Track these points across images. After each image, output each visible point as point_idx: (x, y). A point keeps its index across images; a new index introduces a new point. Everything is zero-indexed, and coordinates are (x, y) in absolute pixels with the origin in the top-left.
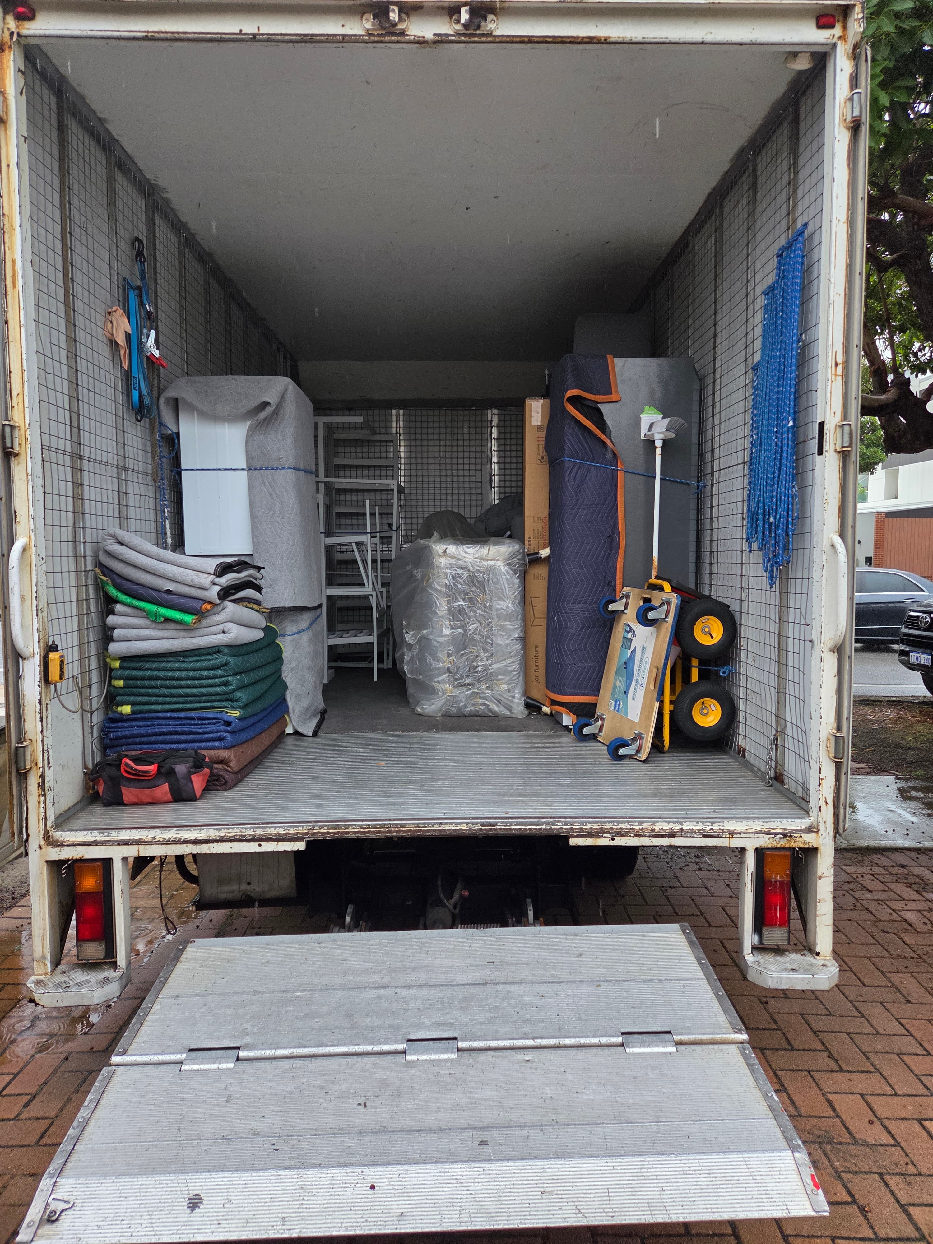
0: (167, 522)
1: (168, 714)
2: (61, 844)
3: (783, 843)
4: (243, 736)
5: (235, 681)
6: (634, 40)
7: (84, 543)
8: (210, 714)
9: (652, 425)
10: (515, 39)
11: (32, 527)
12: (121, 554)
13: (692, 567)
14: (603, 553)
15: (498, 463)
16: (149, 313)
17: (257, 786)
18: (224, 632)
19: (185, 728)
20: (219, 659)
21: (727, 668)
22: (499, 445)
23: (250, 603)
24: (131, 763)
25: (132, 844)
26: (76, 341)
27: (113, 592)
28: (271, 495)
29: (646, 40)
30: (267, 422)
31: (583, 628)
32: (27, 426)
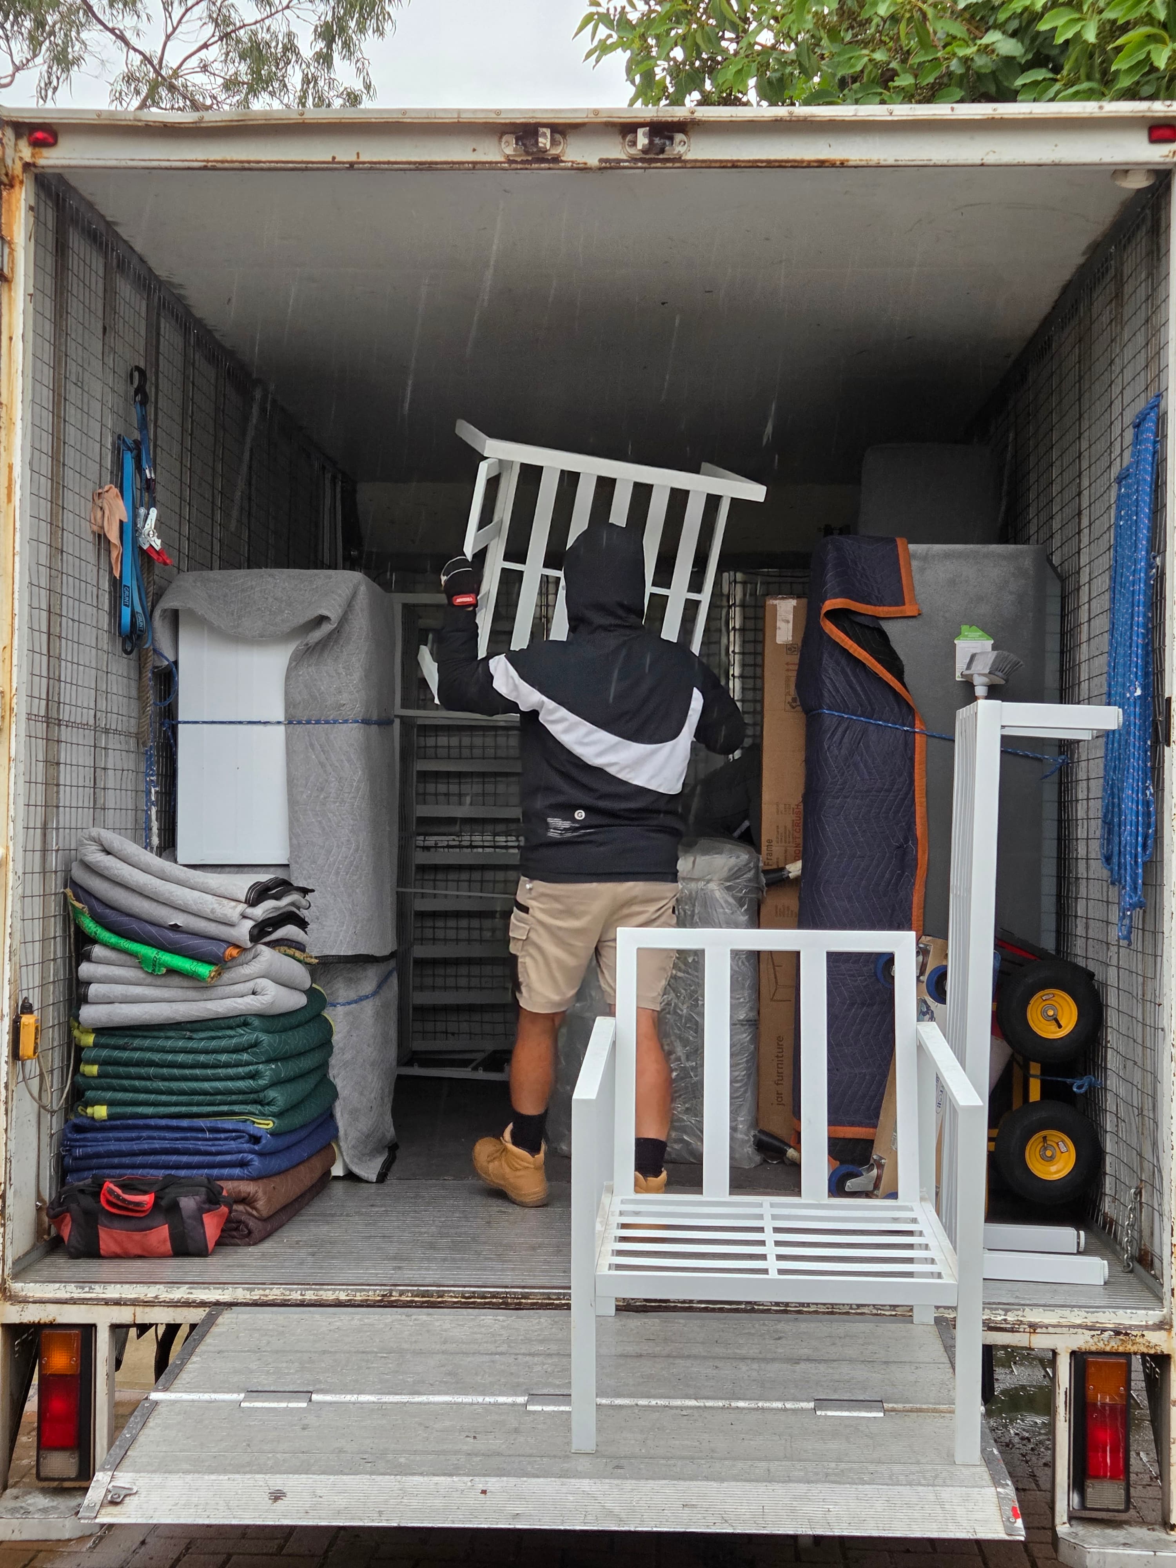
0: (154, 810)
1: (163, 1122)
2: (25, 1301)
3: (1114, 1345)
4: (275, 1163)
5: (268, 1071)
6: (882, 163)
7: (57, 851)
8: (228, 1123)
9: (973, 657)
10: (713, 165)
11: (11, 833)
12: (107, 868)
13: (1048, 903)
14: (887, 876)
15: (742, 676)
16: (148, 481)
17: (297, 1242)
18: (254, 993)
19: (190, 1145)
20: (246, 1036)
21: (1085, 1081)
22: (744, 642)
23: (290, 947)
24: (118, 1191)
25: (125, 1304)
26: (62, 551)
27: (90, 926)
28: (323, 765)
29: (900, 163)
30: (323, 645)
31: (852, 1004)
32: (14, 691)
